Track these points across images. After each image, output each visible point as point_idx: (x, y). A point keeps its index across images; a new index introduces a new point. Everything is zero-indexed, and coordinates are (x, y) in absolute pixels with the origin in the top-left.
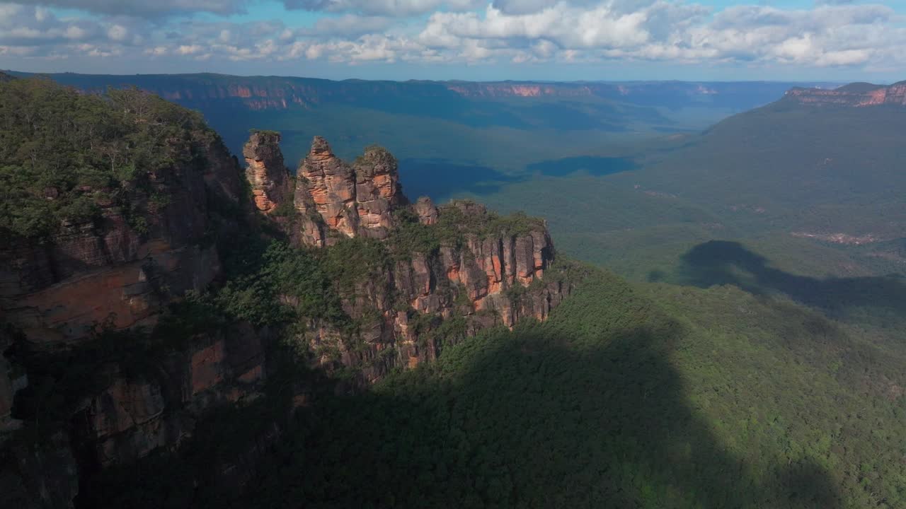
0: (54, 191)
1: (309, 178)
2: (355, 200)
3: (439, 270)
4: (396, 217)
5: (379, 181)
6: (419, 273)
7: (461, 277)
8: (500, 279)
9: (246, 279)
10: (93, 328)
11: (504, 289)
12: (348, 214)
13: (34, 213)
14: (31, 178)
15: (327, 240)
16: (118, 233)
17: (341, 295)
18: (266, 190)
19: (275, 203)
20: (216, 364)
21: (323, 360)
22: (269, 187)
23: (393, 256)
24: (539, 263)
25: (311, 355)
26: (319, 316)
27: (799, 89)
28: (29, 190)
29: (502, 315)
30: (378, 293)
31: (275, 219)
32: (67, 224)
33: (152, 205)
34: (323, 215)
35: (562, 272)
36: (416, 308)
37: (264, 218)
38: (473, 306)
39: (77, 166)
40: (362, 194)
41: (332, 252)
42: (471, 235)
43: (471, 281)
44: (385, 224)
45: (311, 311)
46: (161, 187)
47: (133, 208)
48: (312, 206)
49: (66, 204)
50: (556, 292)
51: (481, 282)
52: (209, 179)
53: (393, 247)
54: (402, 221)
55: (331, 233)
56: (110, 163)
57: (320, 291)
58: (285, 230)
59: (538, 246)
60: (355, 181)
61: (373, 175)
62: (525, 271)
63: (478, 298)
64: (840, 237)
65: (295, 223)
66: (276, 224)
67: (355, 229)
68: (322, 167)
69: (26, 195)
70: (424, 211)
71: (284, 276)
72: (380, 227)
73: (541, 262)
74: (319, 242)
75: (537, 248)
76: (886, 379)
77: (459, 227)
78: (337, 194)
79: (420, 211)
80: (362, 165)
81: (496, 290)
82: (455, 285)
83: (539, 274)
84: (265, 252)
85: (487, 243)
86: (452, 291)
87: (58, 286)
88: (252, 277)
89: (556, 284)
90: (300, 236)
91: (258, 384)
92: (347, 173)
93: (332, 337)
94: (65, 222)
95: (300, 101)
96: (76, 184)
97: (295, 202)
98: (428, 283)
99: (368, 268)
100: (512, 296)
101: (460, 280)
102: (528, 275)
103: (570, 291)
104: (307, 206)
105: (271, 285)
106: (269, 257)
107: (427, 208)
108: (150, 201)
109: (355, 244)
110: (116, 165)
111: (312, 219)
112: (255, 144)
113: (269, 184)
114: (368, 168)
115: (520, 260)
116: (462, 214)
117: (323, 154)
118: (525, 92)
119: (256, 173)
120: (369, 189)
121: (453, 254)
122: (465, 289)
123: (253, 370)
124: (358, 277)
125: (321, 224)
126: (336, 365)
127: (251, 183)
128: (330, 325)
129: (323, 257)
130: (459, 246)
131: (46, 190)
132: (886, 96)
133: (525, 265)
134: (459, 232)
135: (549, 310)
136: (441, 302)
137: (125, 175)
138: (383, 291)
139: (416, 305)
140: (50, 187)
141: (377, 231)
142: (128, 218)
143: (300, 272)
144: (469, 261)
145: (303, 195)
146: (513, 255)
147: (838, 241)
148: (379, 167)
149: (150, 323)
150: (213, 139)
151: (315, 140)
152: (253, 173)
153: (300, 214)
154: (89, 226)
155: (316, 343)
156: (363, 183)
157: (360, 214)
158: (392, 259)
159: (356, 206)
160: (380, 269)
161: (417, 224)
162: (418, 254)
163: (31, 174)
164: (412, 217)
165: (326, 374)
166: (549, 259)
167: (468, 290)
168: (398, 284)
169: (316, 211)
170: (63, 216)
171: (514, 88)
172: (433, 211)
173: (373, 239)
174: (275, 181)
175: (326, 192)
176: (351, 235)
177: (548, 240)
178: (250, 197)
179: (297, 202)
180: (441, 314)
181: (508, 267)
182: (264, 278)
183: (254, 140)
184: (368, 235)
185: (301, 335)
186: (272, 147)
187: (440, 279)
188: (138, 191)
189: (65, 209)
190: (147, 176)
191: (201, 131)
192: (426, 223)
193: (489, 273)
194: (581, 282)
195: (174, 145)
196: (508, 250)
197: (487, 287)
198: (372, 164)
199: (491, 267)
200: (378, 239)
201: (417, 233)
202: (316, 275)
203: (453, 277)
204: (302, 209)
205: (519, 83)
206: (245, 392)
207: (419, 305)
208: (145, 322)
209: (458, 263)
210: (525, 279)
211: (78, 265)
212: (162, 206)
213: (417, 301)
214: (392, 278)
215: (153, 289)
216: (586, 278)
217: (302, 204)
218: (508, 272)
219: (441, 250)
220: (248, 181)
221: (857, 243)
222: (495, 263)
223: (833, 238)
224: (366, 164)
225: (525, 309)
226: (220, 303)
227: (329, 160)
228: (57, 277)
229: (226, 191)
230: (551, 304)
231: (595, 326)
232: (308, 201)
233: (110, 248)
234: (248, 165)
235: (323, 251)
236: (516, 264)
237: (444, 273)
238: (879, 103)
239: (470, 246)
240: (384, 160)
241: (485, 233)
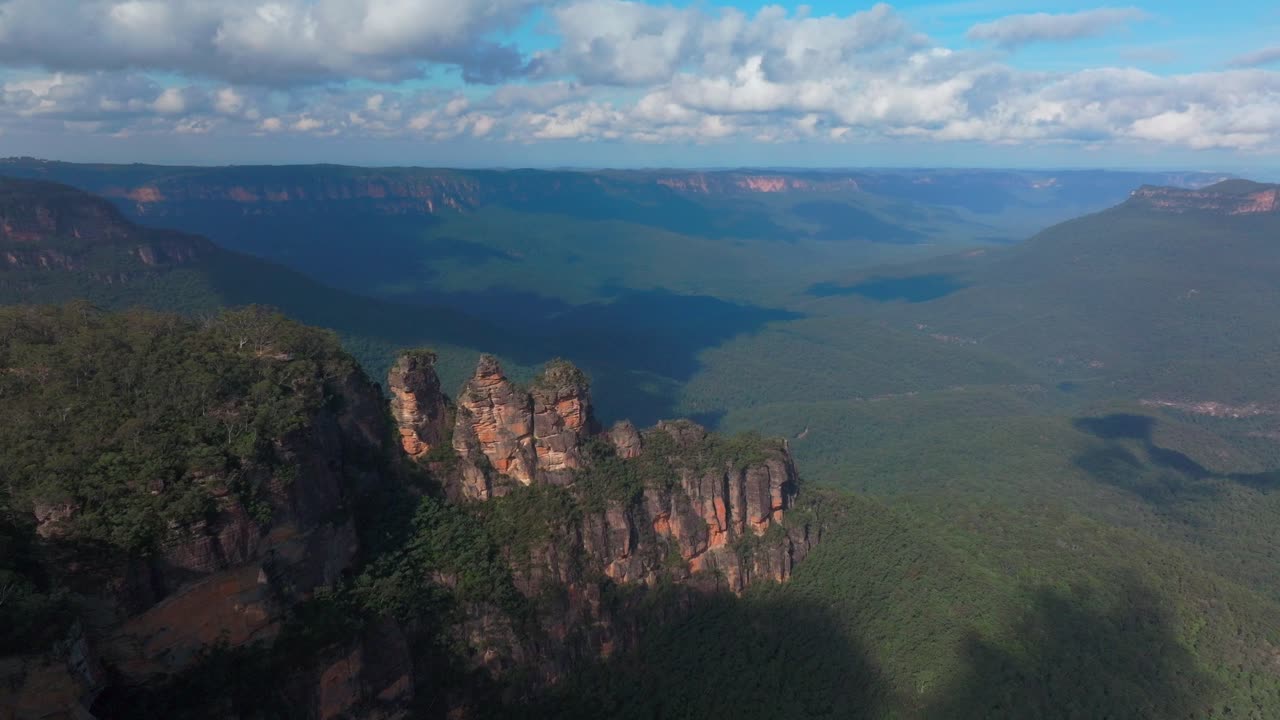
0: (161, 482)
1: (474, 410)
2: (533, 434)
3: (642, 520)
4: (585, 453)
5: (564, 408)
6: (616, 528)
7: (672, 527)
8: (724, 527)
9: (390, 558)
10: (201, 652)
11: (730, 541)
12: (523, 455)
13: (136, 515)
14: (133, 468)
15: (495, 489)
16: (236, 526)
17: (512, 565)
18: (416, 429)
19: (428, 444)
20: (350, 680)
21: (488, 655)
22: (420, 424)
23: (581, 507)
24: (777, 502)
25: (472, 651)
26: (484, 598)
27: (1150, 187)
28: (130, 485)
29: (727, 576)
30: (562, 561)
31: (428, 466)
32: (174, 526)
33: (276, 484)
34: (491, 458)
35: (810, 510)
36: (612, 576)
37: (413, 465)
38: (687, 567)
39: (186, 444)
40: (542, 427)
41: (502, 506)
42: (685, 470)
43: (684, 534)
44: (572, 464)
45: (473, 593)
46: (287, 455)
47: (254, 492)
48: (475, 446)
49: (174, 499)
50: (801, 540)
51: (698, 532)
52: (345, 421)
53: (582, 494)
54: (594, 458)
55: (500, 481)
56: (227, 432)
57: (485, 564)
58: (440, 479)
59: (777, 480)
60: (532, 410)
61: (557, 401)
62: (758, 515)
63: (695, 555)
64: (1211, 408)
65: (455, 469)
66: (429, 472)
67: (532, 473)
68: (490, 395)
69: (126, 492)
70: (623, 441)
71: (438, 547)
72: (564, 469)
73: (781, 501)
74: (484, 493)
75: (775, 483)
76: (1268, 644)
77: (670, 459)
78: (509, 429)
79: (618, 440)
80: (543, 388)
81: (718, 543)
82: (664, 538)
83: (777, 516)
84: (415, 517)
85: (707, 482)
86: (659, 547)
87: (161, 604)
88: (397, 554)
89: (800, 529)
90: (459, 487)
91: (404, 699)
92: (522, 401)
93: (500, 625)
94: (172, 524)
95: (452, 202)
96: (185, 471)
97: (453, 442)
98: (627, 543)
99: (548, 527)
100: (741, 550)
101: (670, 532)
102: (762, 520)
103: (820, 535)
104: (469, 446)
105: (423, 561)
106: (419, 523)
107: (627, 437)
108: (274, 477)
109: (532, 493)
110: (233, 435)
111: (476, 464)
112: (404, 371)
113: (421, 419)
114: (550, 394)
115: (752, 500)
116: (673, 440)
117: (492, 377)
118: (766, 186)
119: (405, 407)
120: (551, 420)
121: (661, 500)
122: (677, 545)
123: (397, 682)
124: (535, 540)
125: (487, 468)
126: (504, 662)
127: (398, 419)
128: (497, 610)
129: (490, 514)
130: (670, 486)
131: (151, 483)
132: (1275, 200)
133: (758, 506)
134: (670, 467)
135: (792, 567)
136: (645, 565)
137: (244, 448)
138: (568, 557)
139: (612, 571)
140: (154, 479)
141: (561, 474)
142: (247, 507)
143: (460, 540)
144: (682, 506)
145: (464, 432)
146: (742, 494)
147: (1209, 413)
148: (564, 391)
149: (271, 634)
150: (352, 371)
151: (482, 359)
152: (401, 406)
153: (461, 457)
154: (201, 524)
155: (479, 635)
156: (543, 412)
157: (538, 453)
158: (580, 512)
159: (533, 442)
160: (563, 528)
161: (614, 458)
162: (614, 503)
163: (132, 463)
164: (607, 449)
165: (491, 675)
166: (792, 493)
167: (681, 545)
168: (587, 545)
169: (481, 452)
170: (170, 516)
171: (749, 180)
172: (635, 439)
173: (555, 487)
174: (429, 416)
175: (495, 427)
176: (526, 481)
177: (790, 469)
178: (395, 439)
179: (457, 442)
180: (644, 581)
181: (735, 511)
182: (413, 553)
183: (404, 365)
184: (549, 481)
185: (460, 625)
186: (425, 372)
187: (644, 535)
188: (260, 467)
189: (172, 506)
190: (271, 444)
191: (337, 360)
192: (625, 456)
193: (709, 521)
194: (836, 521)
195: (304, 387)
196: (735, 487)
197: (706, 540)
198: (555, 387)
199: (713, 513)
200: (562, 485)
201: (613, 473)
202: (481, 541)
203: (661, 528)
204: (463, 450)
205: (757, 173)
206: (386, 713)
207: (615, 572)
208: (265, 634)
209: (668, 509)
210: (758, 525)
211: (186, 575)
212: (289, 482)
213: (612, 565)
214: (579, 537)
215: (275, 591)
216: (843, 515)
217: (463, 444)
218: (735, 517)
219: (646, 493)
220: (394, 418)
221: (1236, 416)
222: (717, 507)
223: (1201, 409)
224: (547, 387)
225: (759, 567)
226: (357, 596)
227: (499, 385)
228: (160, 594)
229: (366, 431)
230: (794, 557)
231: (854, 587)
232: (471, 440)
233: (225, 549)
234: (394, 395)
235: (489, 506)
236: (746, 505)
237: (648, 523)
238: (1265, 209)
239: (684, 485)
240: (570, 381)
241: (705, 467)
